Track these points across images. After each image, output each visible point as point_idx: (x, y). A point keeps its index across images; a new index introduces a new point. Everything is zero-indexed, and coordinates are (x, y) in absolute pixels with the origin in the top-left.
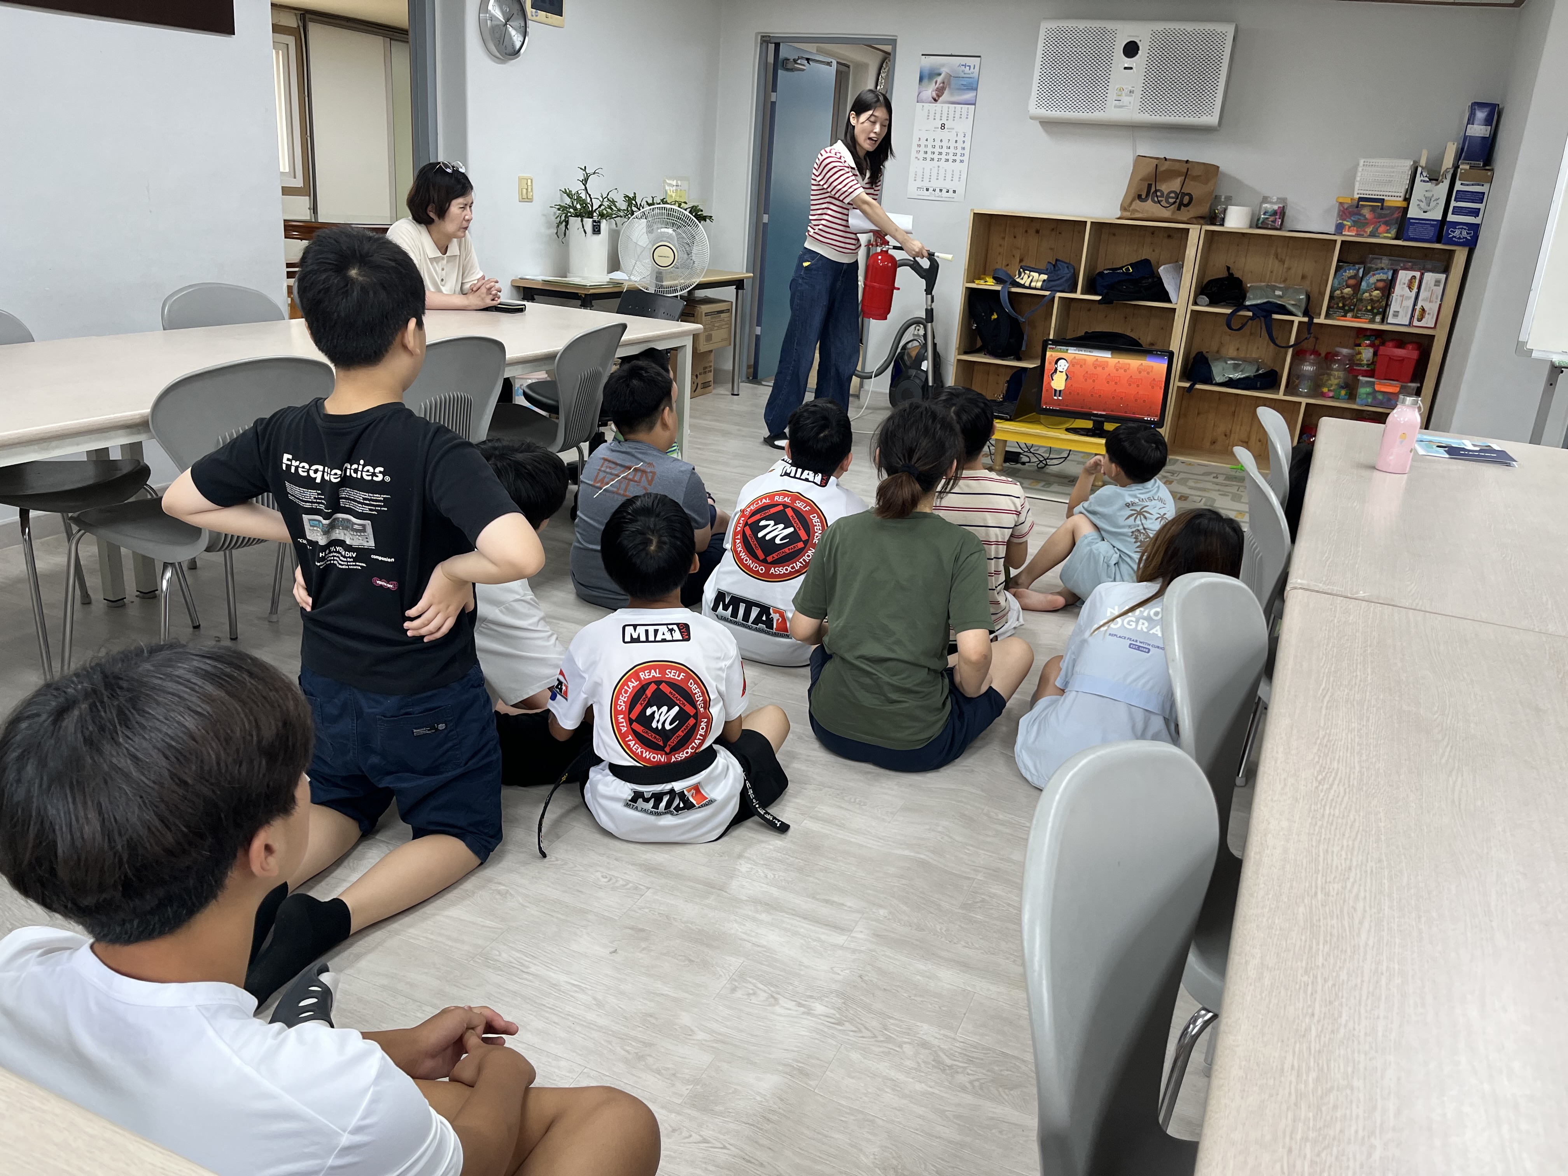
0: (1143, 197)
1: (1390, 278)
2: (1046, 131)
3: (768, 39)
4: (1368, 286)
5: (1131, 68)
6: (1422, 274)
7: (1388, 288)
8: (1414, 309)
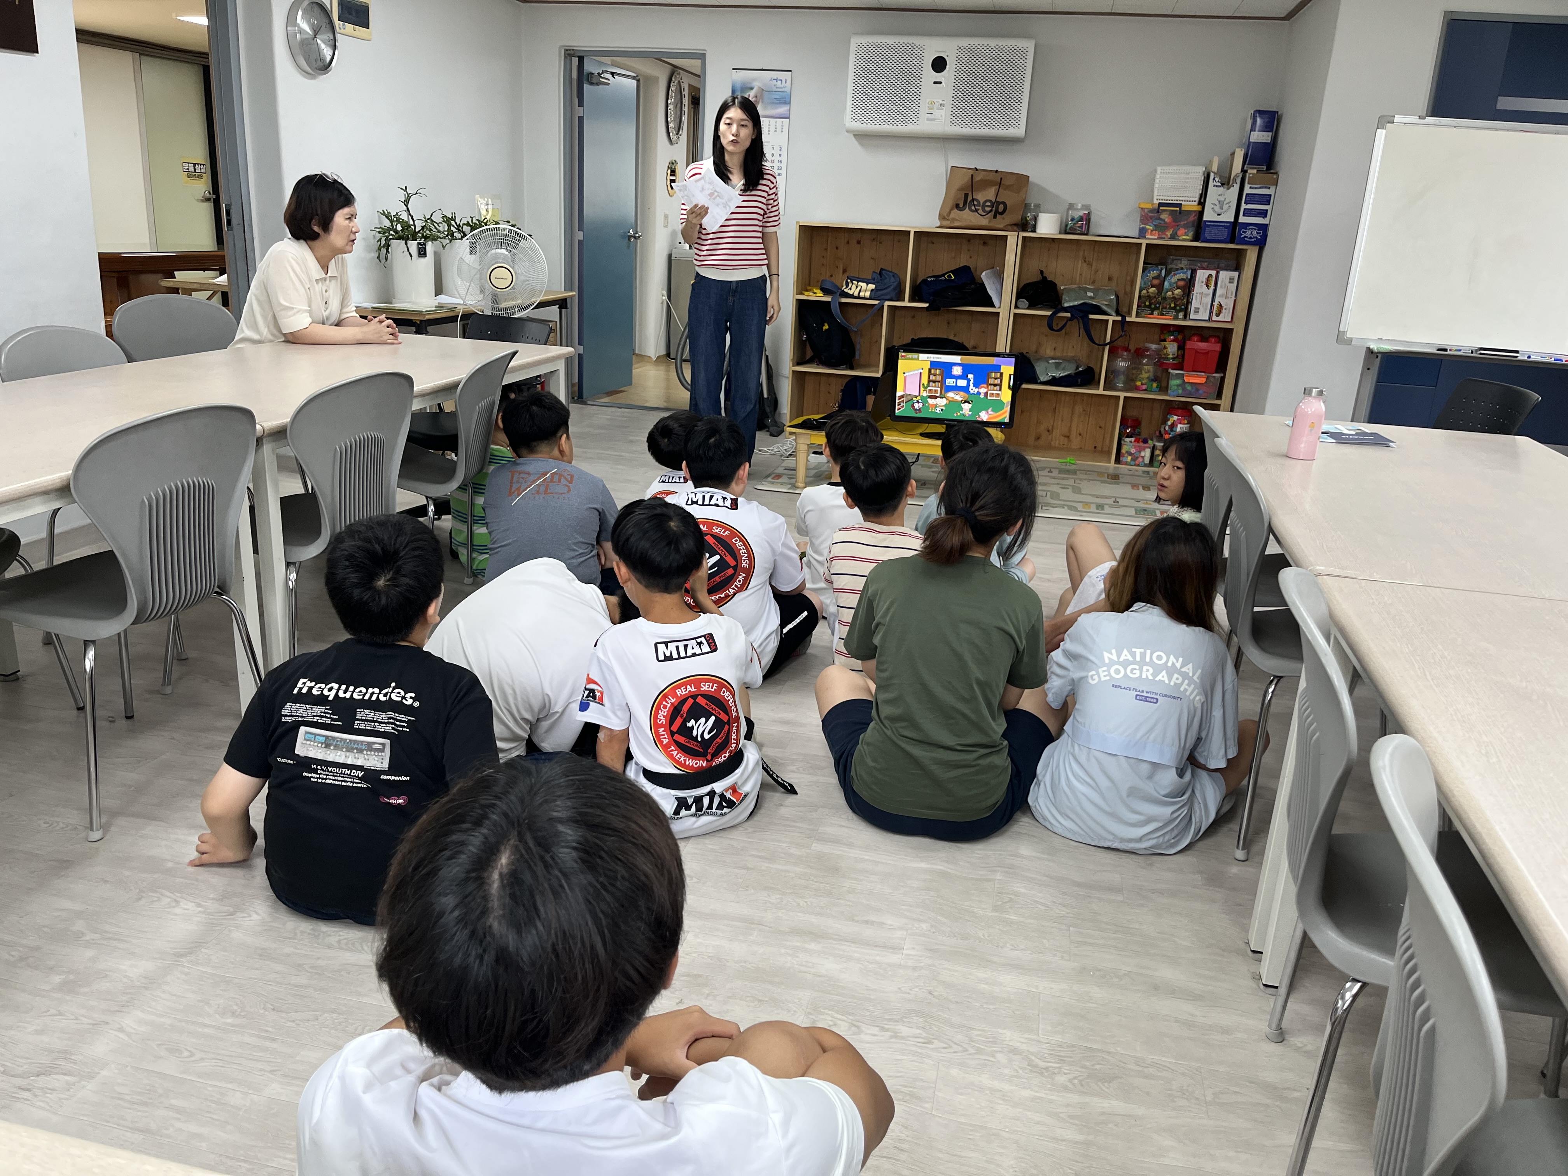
0: (961, 206)
1: (1189, 277)
2: (862, 145)
3: (572, 52)
4: (1170, 285)
5: (940, 83)
6: (1218, 273)
7: (1188, 286)
8: (1212, 305)
